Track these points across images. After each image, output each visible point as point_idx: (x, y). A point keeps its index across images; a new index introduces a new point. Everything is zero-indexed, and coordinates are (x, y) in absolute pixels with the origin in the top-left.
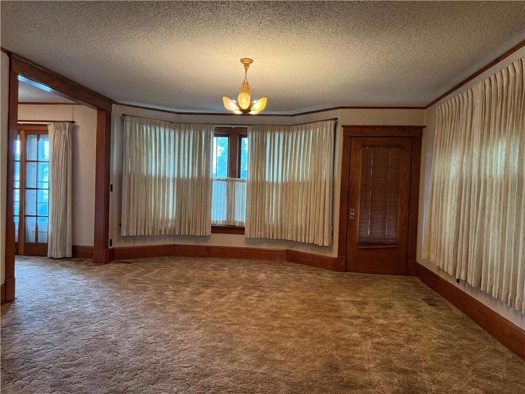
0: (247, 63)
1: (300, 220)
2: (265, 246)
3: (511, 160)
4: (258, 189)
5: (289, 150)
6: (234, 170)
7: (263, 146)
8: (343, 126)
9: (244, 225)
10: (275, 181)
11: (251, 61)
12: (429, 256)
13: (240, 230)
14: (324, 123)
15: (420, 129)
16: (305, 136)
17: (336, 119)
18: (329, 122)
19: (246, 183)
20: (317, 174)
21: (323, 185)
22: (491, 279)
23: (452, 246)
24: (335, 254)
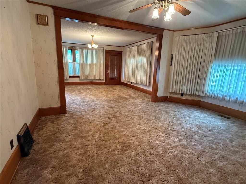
0: (93, 36)
1: (95, 73)
2: (85, 81)
3: (142, 61)
4: (82, 65)
5: (91, 55)
6: (74, 60)
7: (83, 54)
8: (105, 50)
9: (79, 76)
10: (87, 63)
11: (94, 36)
12: (126, 79)
13: (78, 77)
14: (101, 49)
15: (122, 52)
16: (95, 52)
17: (103, 48)
18: (102, 48)
19: (79, 64)
20: (100, 62)
21: (101, 65)
22: (139, 81)
23: (131, 77)
24: (105, 81)
